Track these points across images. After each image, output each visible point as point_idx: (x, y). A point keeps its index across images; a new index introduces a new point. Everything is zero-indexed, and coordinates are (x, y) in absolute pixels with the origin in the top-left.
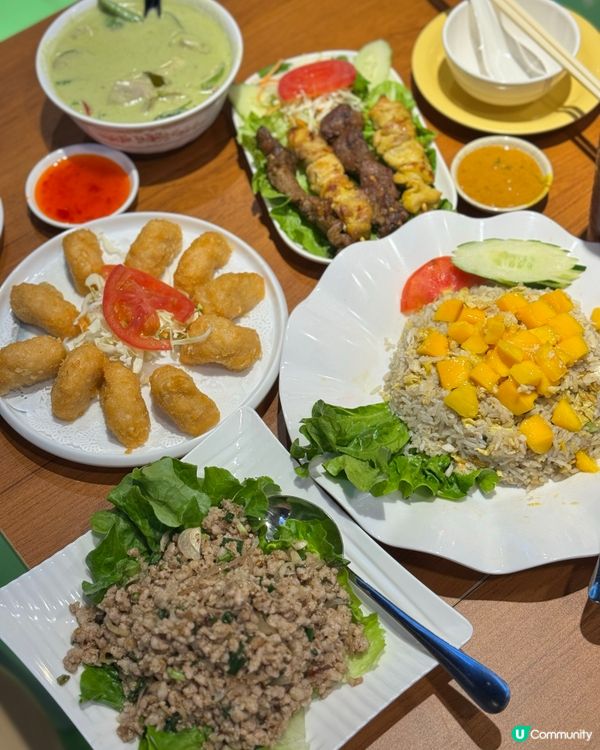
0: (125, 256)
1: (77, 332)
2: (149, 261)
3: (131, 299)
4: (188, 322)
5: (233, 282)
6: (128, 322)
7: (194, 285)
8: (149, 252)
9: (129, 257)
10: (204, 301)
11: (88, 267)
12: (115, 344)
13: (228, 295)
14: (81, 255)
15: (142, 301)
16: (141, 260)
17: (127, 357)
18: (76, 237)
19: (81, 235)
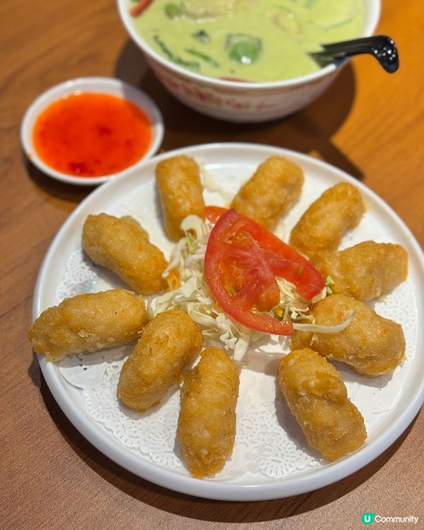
0: (232, 197)
1: (163, 287)
2: (264, 209)
3: (244, 258)
4: (314, 300)
5: (379, 255)
6: (237, 289)
7: (319, 249)
8: (267, 198)
9: (239, 200)
10: (336, 274)
11: (187, 206)
12: (214, 316)
13: (370, 272)
14: (180, 188)
15: (259, 263)
16: (255, 206)
17: (229, 338)
18: (176, 165)
19: (183, 163)
